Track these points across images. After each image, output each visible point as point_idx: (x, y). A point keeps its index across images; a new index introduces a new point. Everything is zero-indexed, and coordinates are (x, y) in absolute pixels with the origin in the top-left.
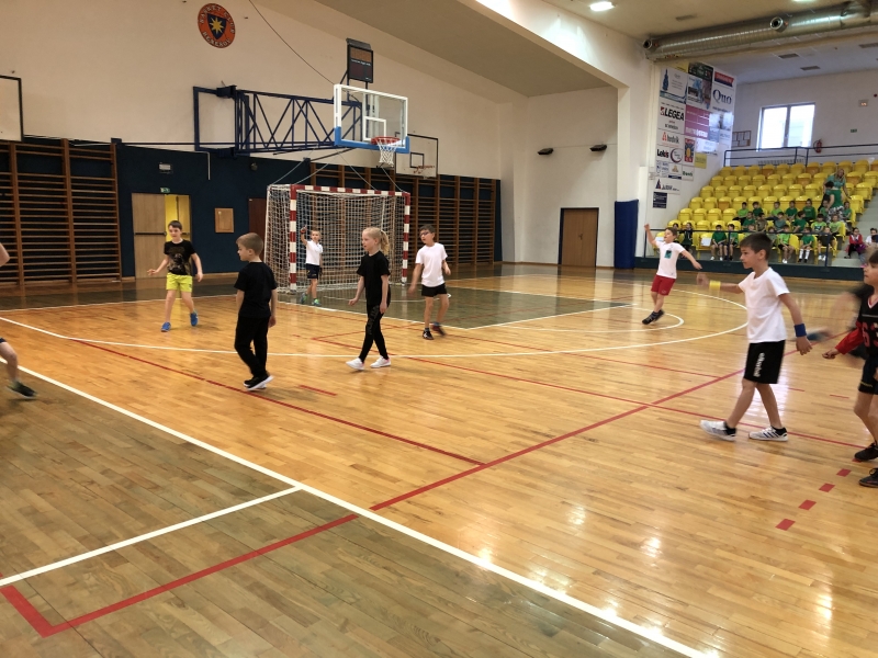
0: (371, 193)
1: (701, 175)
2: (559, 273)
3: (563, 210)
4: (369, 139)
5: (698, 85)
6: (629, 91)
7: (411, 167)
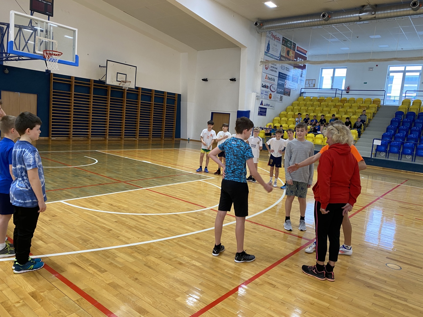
3: (212, 113)
6: (247, 48)
7: (117, 81)
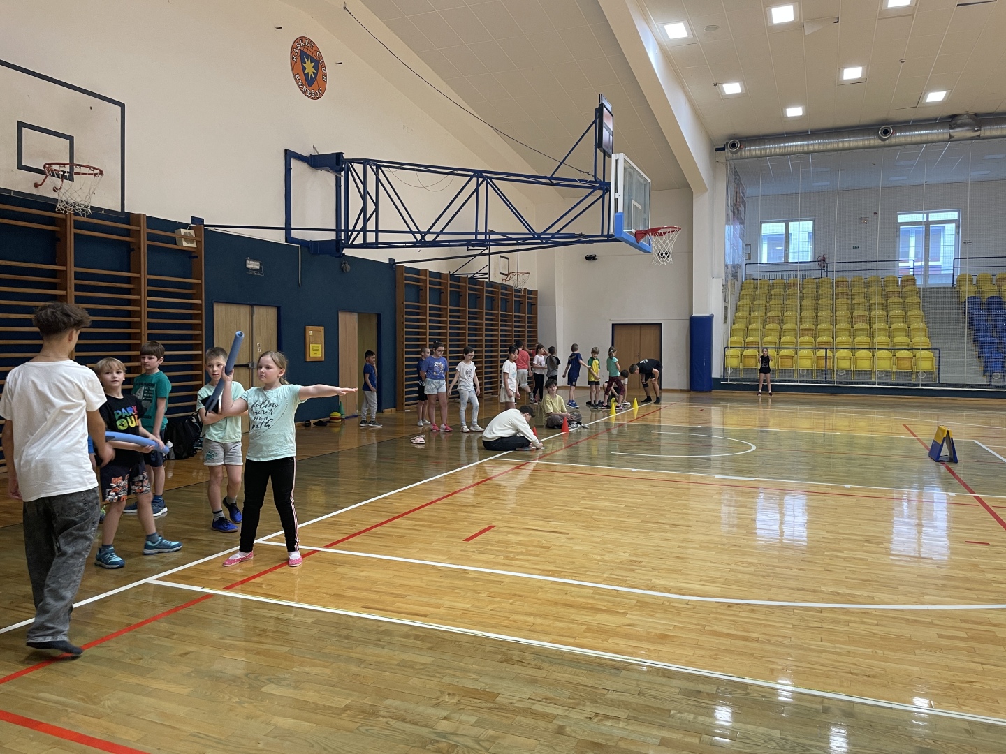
3: (614, 326)
6: (708, 193)
7: (500, 273)
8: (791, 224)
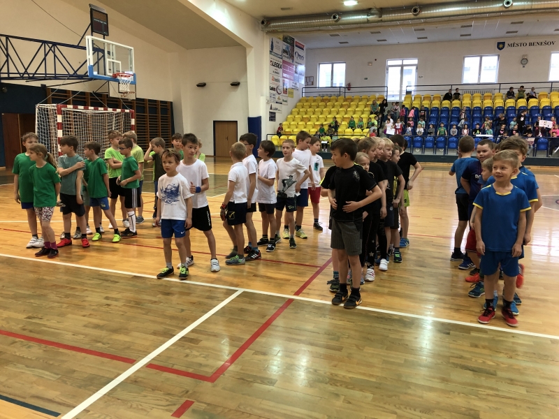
0: (110, 110)
1: (292, 101)
2: (215, 161)
3: (214, 122)
4: (111, 74)
5: (288, 48)
6: (253, 50)
7: (119, 92)
8: (335, 65)
